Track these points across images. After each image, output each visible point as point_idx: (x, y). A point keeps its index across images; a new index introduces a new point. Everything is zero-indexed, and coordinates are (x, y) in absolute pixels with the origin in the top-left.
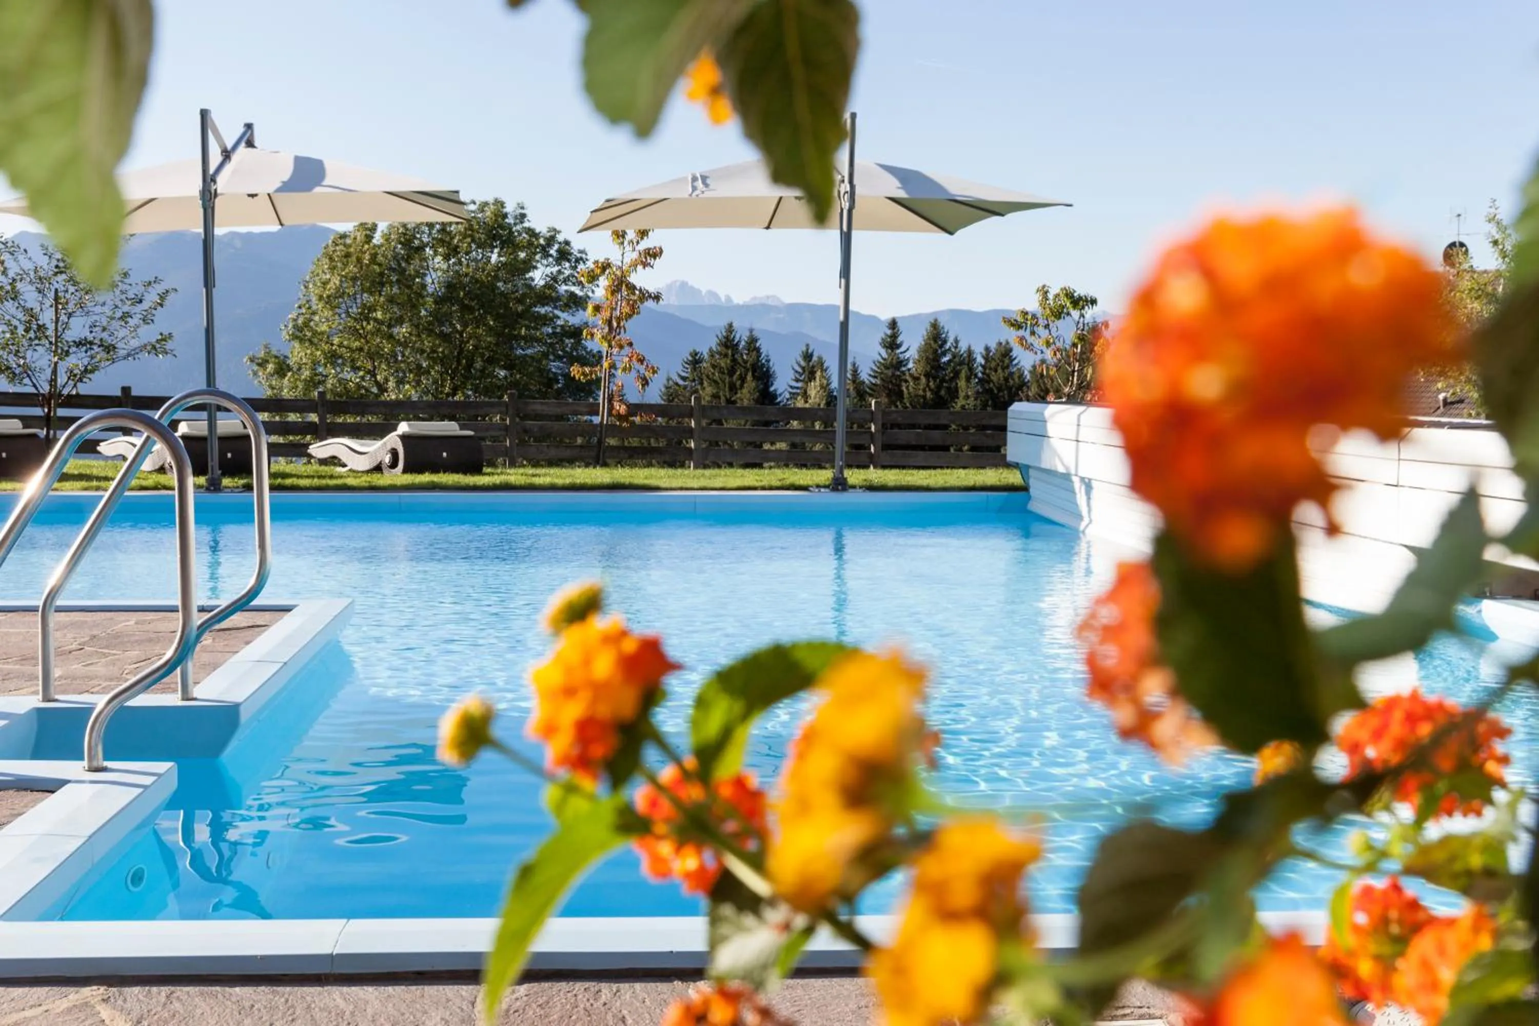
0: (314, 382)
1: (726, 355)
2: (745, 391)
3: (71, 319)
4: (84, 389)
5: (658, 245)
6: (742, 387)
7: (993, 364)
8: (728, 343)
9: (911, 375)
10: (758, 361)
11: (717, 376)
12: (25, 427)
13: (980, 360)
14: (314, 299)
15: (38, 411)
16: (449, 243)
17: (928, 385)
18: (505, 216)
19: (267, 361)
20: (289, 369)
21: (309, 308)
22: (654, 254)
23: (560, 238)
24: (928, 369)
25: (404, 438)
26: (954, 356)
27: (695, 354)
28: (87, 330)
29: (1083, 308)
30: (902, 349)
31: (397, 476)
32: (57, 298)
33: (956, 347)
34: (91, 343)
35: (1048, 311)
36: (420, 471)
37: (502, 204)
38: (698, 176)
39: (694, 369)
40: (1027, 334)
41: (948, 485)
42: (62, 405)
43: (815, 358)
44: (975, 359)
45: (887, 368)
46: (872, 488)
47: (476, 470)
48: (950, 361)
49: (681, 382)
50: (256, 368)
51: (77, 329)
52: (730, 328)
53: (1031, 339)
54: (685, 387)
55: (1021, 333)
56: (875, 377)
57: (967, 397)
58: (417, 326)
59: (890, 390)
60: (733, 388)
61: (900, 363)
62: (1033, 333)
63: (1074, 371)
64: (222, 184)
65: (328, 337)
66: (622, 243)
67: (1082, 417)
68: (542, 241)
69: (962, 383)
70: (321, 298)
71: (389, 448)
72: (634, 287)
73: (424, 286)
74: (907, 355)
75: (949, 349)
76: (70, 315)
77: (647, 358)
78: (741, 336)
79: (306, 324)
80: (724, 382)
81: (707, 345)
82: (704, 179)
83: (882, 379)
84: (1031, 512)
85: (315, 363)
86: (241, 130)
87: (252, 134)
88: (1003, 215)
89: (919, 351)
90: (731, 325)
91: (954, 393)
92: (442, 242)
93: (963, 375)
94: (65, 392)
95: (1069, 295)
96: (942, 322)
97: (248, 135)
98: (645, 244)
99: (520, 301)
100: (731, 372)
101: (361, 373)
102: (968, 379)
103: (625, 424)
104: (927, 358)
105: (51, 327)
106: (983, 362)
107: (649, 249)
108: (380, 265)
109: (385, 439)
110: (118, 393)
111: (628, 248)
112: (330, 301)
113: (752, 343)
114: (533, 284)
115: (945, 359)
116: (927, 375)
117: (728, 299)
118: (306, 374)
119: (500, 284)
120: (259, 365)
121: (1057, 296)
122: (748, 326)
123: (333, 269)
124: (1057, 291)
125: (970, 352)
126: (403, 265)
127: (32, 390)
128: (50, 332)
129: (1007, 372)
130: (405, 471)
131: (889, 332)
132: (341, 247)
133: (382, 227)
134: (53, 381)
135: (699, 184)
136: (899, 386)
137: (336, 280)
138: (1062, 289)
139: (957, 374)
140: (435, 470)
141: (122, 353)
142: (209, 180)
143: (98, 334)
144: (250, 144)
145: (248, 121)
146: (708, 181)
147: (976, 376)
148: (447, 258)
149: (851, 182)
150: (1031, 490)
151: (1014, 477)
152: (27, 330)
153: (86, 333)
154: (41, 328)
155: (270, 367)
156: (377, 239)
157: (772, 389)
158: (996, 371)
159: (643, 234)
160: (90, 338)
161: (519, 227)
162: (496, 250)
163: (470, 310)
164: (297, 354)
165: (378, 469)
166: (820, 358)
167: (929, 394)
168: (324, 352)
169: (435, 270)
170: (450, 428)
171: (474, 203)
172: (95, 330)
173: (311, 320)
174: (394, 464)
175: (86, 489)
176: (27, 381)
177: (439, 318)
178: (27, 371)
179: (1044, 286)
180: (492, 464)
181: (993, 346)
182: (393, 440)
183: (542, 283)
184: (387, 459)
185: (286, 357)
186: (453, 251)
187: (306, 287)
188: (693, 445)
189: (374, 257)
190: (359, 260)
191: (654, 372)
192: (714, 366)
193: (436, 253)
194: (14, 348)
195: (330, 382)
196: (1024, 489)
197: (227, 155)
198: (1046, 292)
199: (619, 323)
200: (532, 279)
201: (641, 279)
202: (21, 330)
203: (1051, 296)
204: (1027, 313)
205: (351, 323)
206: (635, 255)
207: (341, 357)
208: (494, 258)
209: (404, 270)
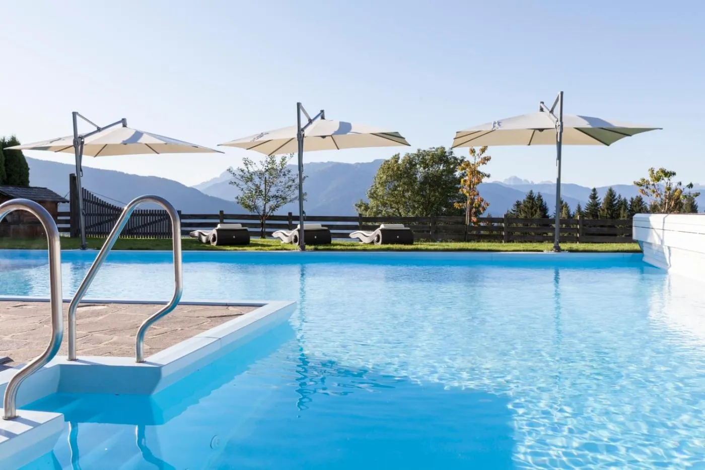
0: (377, 213)
1: (530, 202)
2: (536, 215)
3: (271, 188)
4: (276, 213)
5: (489, 156)
6: (535, 213)
7: (635, 204)
8: (531, 197)
9: (601, 209)
10: (542, 204)
11: (526, 210)
12: (243, 226)
13: (629, 203)
14: (377, 183)
15: (258, 222)
16: (425, 162)
17: (608, 213)
18: (445, 152)
19: (362, 206)
20: (369, 208)
21: (376, 187)
22: (488, 159)
23: (465, 160)
24: (608, 206)
25: (382, 231)
26: (619, 201)
27: (518, 202)
28: (276, 192)
29: (669, 176)
30: (598, 199)
31: (379, 245)
32: (265, 181)
33: (620, 198)
34: (277, 197)
35: (654, 178)
36: (387, 244)
37: (444, 148)
38: (496, 122)
39: (518, 207)
40: (644, 188)
41: (607, 250)
42: (267, 219)
43: (564, 203)
44: (627, 203)
45: (592, 206)
46: (571, 251)
47: (411, 243)
48: (616, 203)
49: (513, 212)
50: (357, 208)
51: (273, 191)
52: (531, 192)
53: (646, 190)
54: (514, 214)
55: (642, 188)
56: (587, 210)
57: (624, 217)
58: (413, 192)
59: (593, 215)
60: (532, 214)
61: (597, 204)
62: (647, 188)
63: (666, 203)
64: (307, 132)
65: (383, 197)
66: (474, 155)
67: (666, 219)
68: (459, 161)
69: (622, 212)
70: (379, 183)
71: (376, 234)
72: (480, 172)
73: (416, 178)
74: (600, 201)
75: (616, 199)
76: (270, 187)
77: (484, 199)
78: (535, 195)
79: (374, 192)
80: (529, 212)
81: (522, 199)
82: (499, 123)
83: (590, 211)
84: (644, 262)
85: (378, 206)
86: (319, 112)
87: (323, 114)
88: (631, 136)
89: (604, 199)
90: (531, 191)
91: (619, 215)
92: (423, 162)
93: (622, 208)
94: (268, 215)
95: (663, 171)
96: (613, 189)
97: (322, 114)
98: (484, 155)
99: (451, 183)
100: (532, 208)
101: (394, 209)
102: (625, 210)
103: (476, 226)
104: (607, 203)
105: (264, 191)
106: (630, 204)
107: (486, 157)
108: (401, 171)
109: (376, 231)
110: (287, 215)
111: (477, 157)
112: (382, 184)
113: (540, 198)
114: (455, 177)
115: (615, 203)
116: (607, 209)
117: (532, 182)
118: (375, 210)
119: (444, 177)
120: (359, 207)
121: (658, 172)
122: (538, 192)
123: (384, 173)
124: (658, 170)
125: (625, 200)
126: (409, 171)
127: (257, 214)
128: (263, 193)
129: (640, 207)
130: (382, 243)
131: (593, 193)
132: (386, 165)
133: (402, 157)
134: (264, 210)
135: (497, 125)
136: (597, 213)
137: (385, 177)
138: (660, 169)
139: (620, 208)
140: (393, 243)
141: (289, 200)
142: (300, 131)
143: (280, 193)
144: (323, 118)
145: (322, 109)
146: (500, 124)
147: (628, 209)
148: (424, 168)
149: (561, 121)
150: (644, 252)
151: (636, 247)
152: (256, 192)
153: (275, 193)
154: (261, 191)
155: (363, 208)
156: (400, 162)
157: (547, 214)
158: (636, 206)
159: (483, 151)
160: (277, 194)
161: (450, 156)
162: (442, 165)
163: (433, 187)
164: (371, 203)
165: (372, 243)
166: (566, 203)
167: (608, 216)
168: (381, 202)
169: (421, 172)
170: (400, 226)
171: (434, 148)
172: (279, 192)
173: (376, 191)
174: (378, 241)
175: (256, 250)
176: (255, 211)
177: (421, 189)
178: (256, 207)
179: (652, 168)
180: (418, 240)
181: (634, 198)
182: (378, 231)
183: (459, 176)
184: (376, 239)
185: (368, 204)
186: (426, 166)
187: (375, 179)
188: (504, 234)
189: (398, 168)
190: (393, 170)
191: (488, 205)
192: (525, 206)
193: (421, 166)
194: (251, 199)
195: (384, 212)
196: (641, 251)
197: (311, 121)
198: (653, 171)
199: (473, 186)
200: (455, 175)
201: (481, 168)
202: (254, 193)
203: (655, 172)
204: (644, 180)
205: (390, 192)
206: (480, 160)
207: (387, 203)
208: (441, 167)
209: (409, 173)
